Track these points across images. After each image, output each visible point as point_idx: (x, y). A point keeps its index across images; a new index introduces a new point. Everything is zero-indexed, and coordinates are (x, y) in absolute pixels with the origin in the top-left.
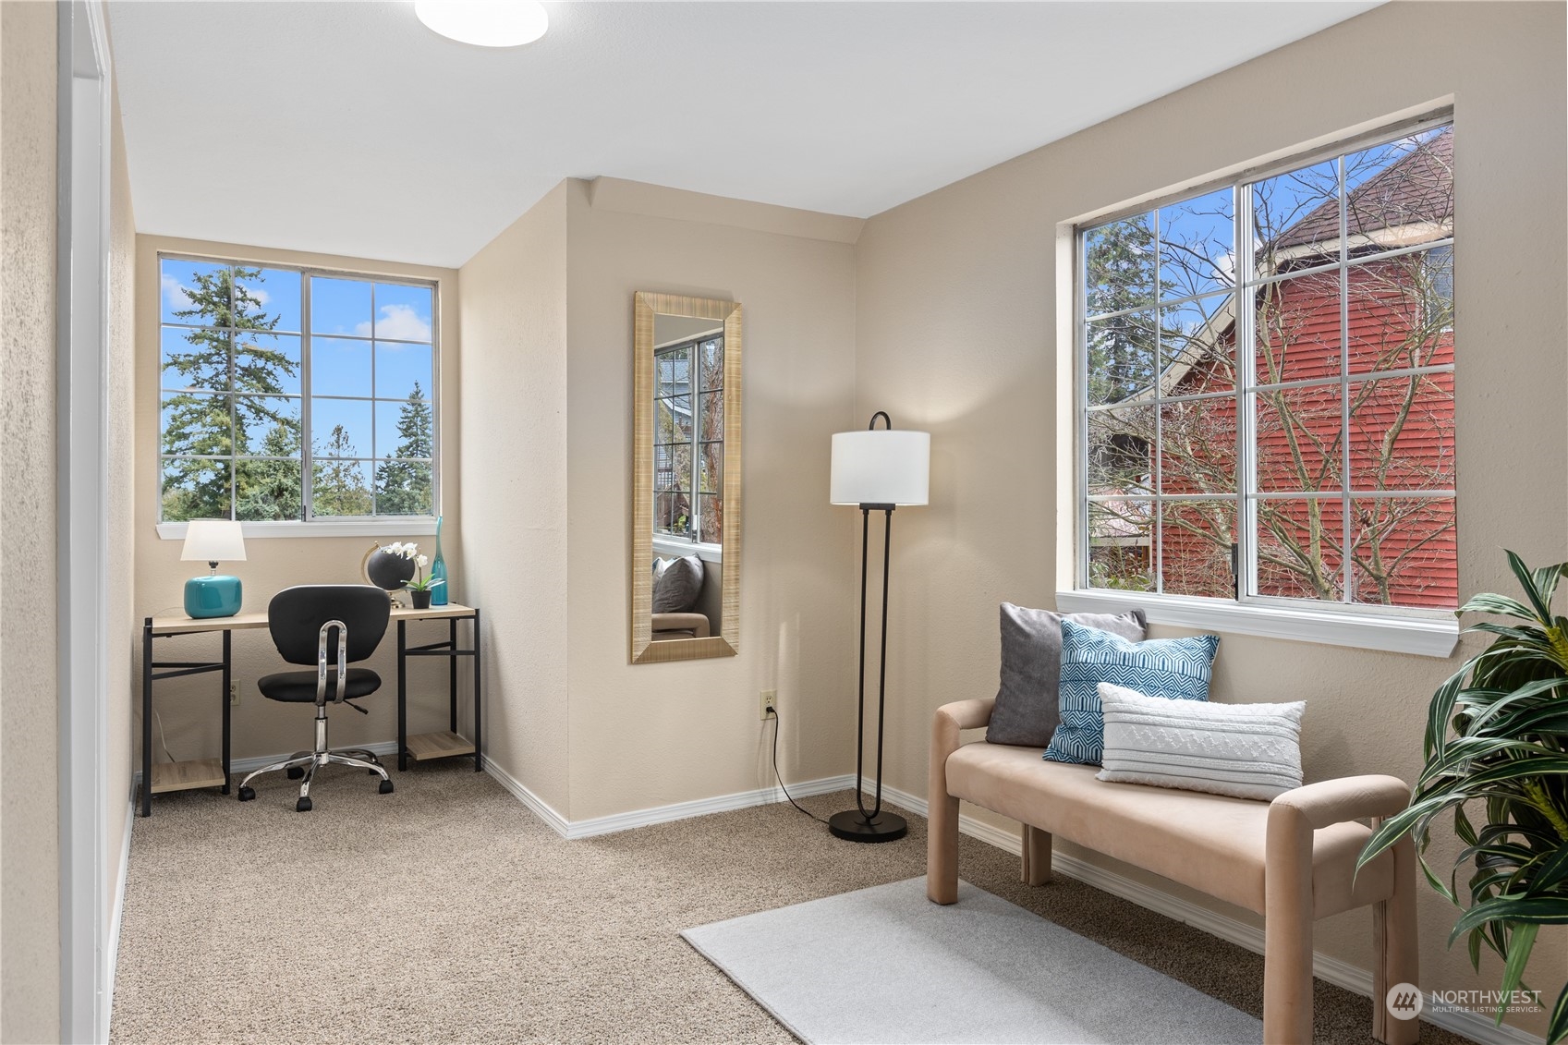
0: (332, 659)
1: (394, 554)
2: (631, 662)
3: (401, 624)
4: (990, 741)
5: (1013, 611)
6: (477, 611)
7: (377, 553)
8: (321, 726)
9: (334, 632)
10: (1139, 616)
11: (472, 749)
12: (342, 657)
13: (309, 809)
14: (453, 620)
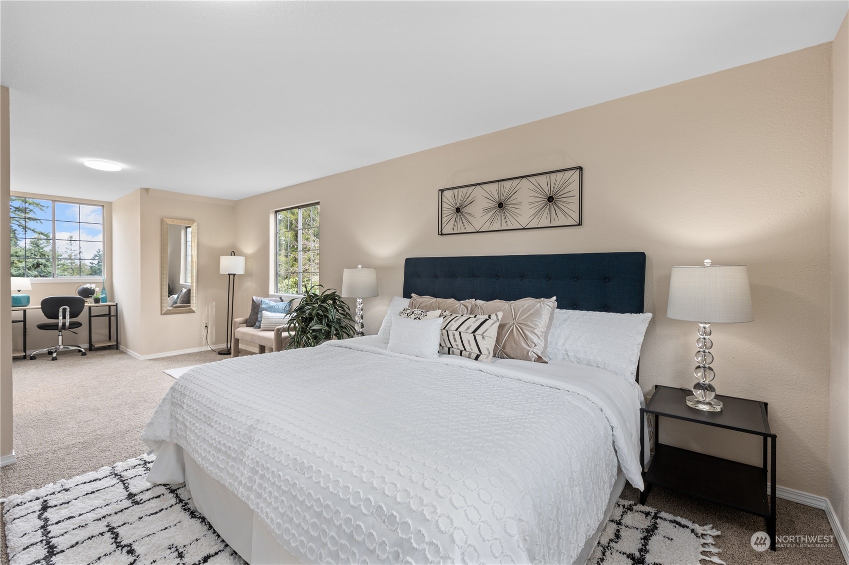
0: (64, 317)
1: (87, 288)
2: (161, 314)
3: (90, 308)
4: (247, 326)
5: (255, 298)
6: (117, 304)
7: (81, 287)
8: (60, 338)
9: (65, 310)
10: (281, 298)
11: (115, 343)
12: (68, 316)
13: (56, 360)
14: (110, 306)
